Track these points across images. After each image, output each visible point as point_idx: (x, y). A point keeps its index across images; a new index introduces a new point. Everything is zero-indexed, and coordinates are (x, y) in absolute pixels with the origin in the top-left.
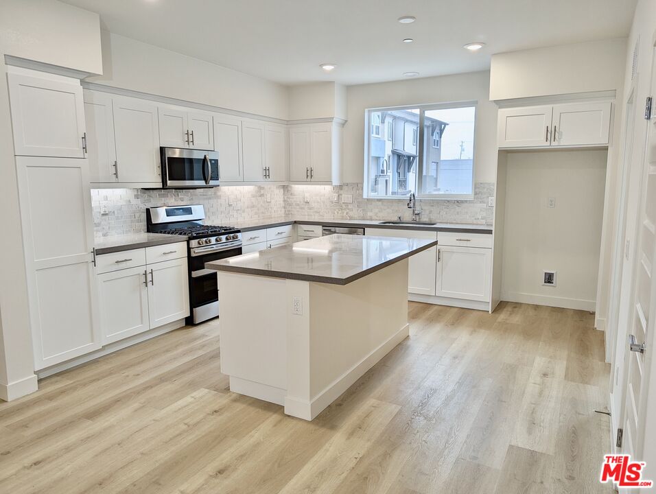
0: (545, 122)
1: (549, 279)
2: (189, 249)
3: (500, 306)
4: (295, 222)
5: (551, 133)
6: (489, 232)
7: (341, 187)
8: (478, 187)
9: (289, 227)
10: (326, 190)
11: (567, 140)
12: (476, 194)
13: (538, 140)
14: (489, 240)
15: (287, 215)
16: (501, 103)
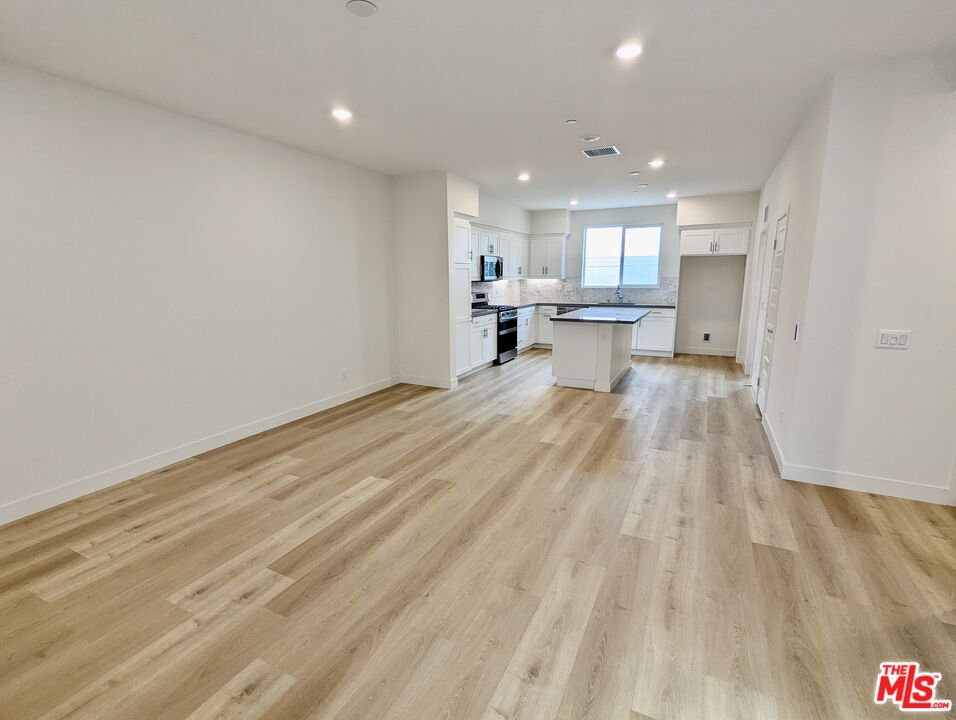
0: (710, 239)
1: (707, 337)
2: (498, 318)
3: (676, 355)
4: (538, 304)
5: (714, 247)
6: (674, 307)
7: (565, 281)
8: (662, 279)
9: (534, 307)
10: (553, 282)
11: (724, 251)
12: (661, 284)
13: (705, 251)
14: (672, 313)
15: (522, 300)
16: (682, 228)
